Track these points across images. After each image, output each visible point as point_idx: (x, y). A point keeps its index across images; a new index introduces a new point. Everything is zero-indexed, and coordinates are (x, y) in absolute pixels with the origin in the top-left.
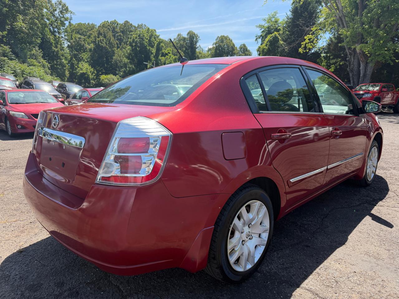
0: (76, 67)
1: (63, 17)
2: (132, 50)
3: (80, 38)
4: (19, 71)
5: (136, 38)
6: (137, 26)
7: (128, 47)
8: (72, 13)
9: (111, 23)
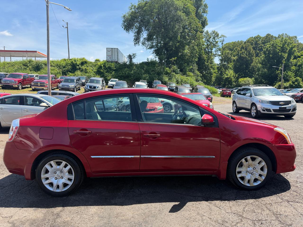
0: (224, 73)
1: (215, 41)
2: (266, 57)
3: (228, 53)
4: (180, 80)
5: (270, 47)
6: (277, 36)
7: (262, 56)
8: (224, 36)
9: (254, 38)
